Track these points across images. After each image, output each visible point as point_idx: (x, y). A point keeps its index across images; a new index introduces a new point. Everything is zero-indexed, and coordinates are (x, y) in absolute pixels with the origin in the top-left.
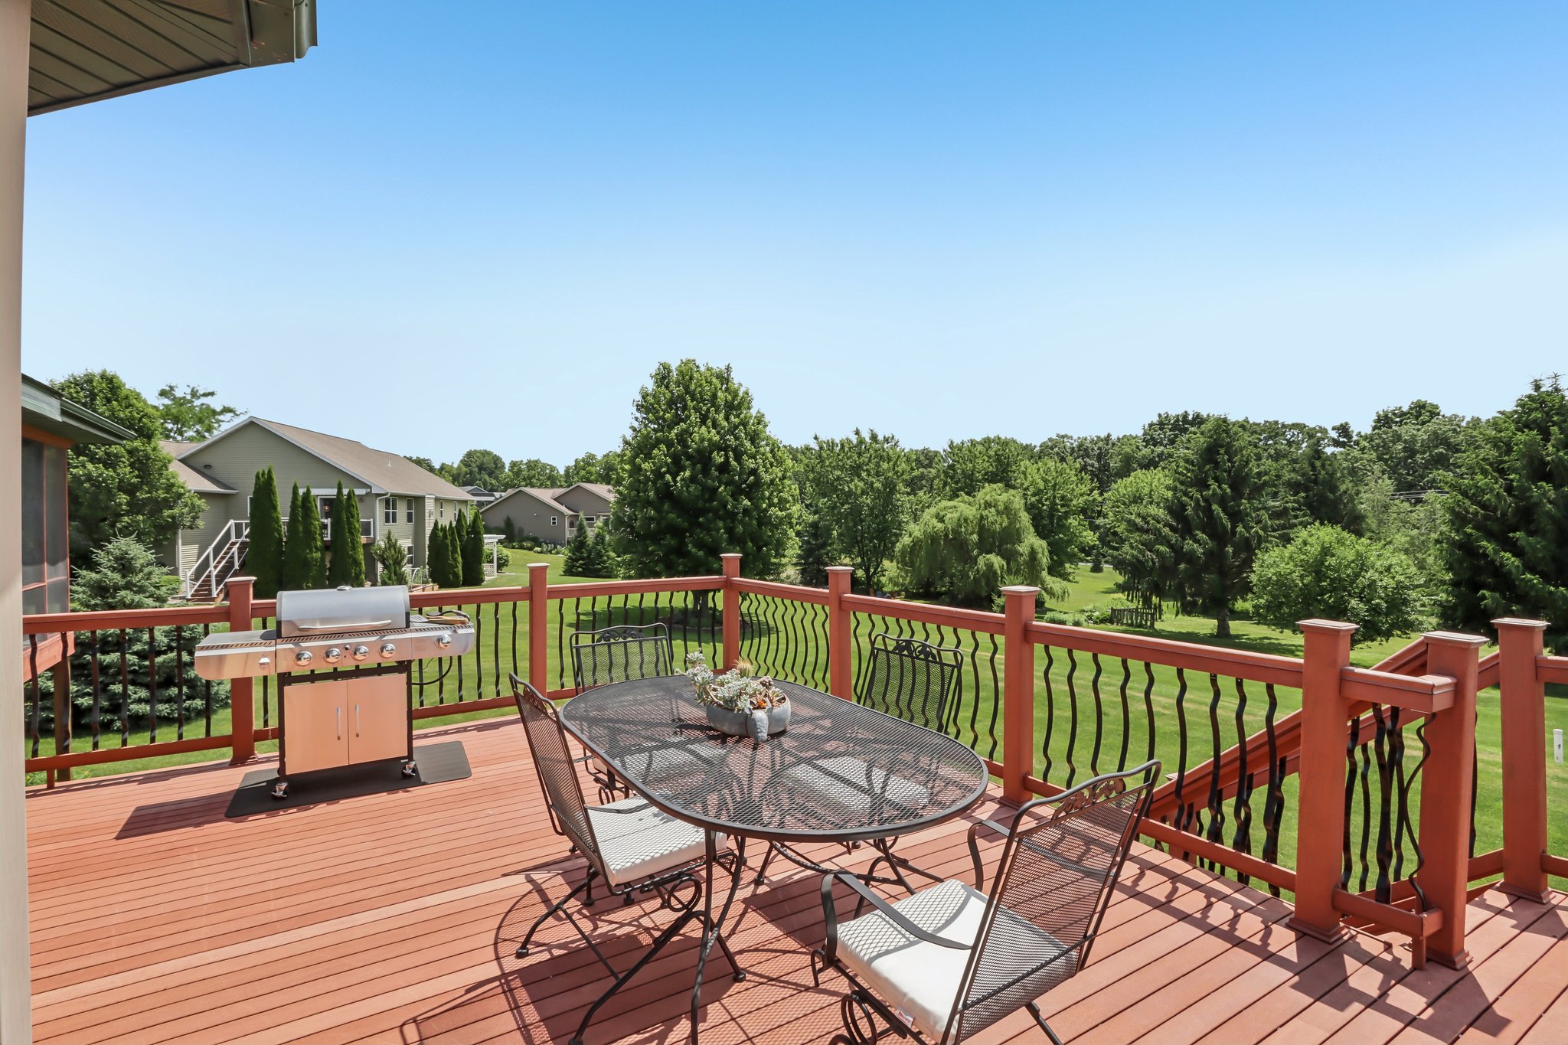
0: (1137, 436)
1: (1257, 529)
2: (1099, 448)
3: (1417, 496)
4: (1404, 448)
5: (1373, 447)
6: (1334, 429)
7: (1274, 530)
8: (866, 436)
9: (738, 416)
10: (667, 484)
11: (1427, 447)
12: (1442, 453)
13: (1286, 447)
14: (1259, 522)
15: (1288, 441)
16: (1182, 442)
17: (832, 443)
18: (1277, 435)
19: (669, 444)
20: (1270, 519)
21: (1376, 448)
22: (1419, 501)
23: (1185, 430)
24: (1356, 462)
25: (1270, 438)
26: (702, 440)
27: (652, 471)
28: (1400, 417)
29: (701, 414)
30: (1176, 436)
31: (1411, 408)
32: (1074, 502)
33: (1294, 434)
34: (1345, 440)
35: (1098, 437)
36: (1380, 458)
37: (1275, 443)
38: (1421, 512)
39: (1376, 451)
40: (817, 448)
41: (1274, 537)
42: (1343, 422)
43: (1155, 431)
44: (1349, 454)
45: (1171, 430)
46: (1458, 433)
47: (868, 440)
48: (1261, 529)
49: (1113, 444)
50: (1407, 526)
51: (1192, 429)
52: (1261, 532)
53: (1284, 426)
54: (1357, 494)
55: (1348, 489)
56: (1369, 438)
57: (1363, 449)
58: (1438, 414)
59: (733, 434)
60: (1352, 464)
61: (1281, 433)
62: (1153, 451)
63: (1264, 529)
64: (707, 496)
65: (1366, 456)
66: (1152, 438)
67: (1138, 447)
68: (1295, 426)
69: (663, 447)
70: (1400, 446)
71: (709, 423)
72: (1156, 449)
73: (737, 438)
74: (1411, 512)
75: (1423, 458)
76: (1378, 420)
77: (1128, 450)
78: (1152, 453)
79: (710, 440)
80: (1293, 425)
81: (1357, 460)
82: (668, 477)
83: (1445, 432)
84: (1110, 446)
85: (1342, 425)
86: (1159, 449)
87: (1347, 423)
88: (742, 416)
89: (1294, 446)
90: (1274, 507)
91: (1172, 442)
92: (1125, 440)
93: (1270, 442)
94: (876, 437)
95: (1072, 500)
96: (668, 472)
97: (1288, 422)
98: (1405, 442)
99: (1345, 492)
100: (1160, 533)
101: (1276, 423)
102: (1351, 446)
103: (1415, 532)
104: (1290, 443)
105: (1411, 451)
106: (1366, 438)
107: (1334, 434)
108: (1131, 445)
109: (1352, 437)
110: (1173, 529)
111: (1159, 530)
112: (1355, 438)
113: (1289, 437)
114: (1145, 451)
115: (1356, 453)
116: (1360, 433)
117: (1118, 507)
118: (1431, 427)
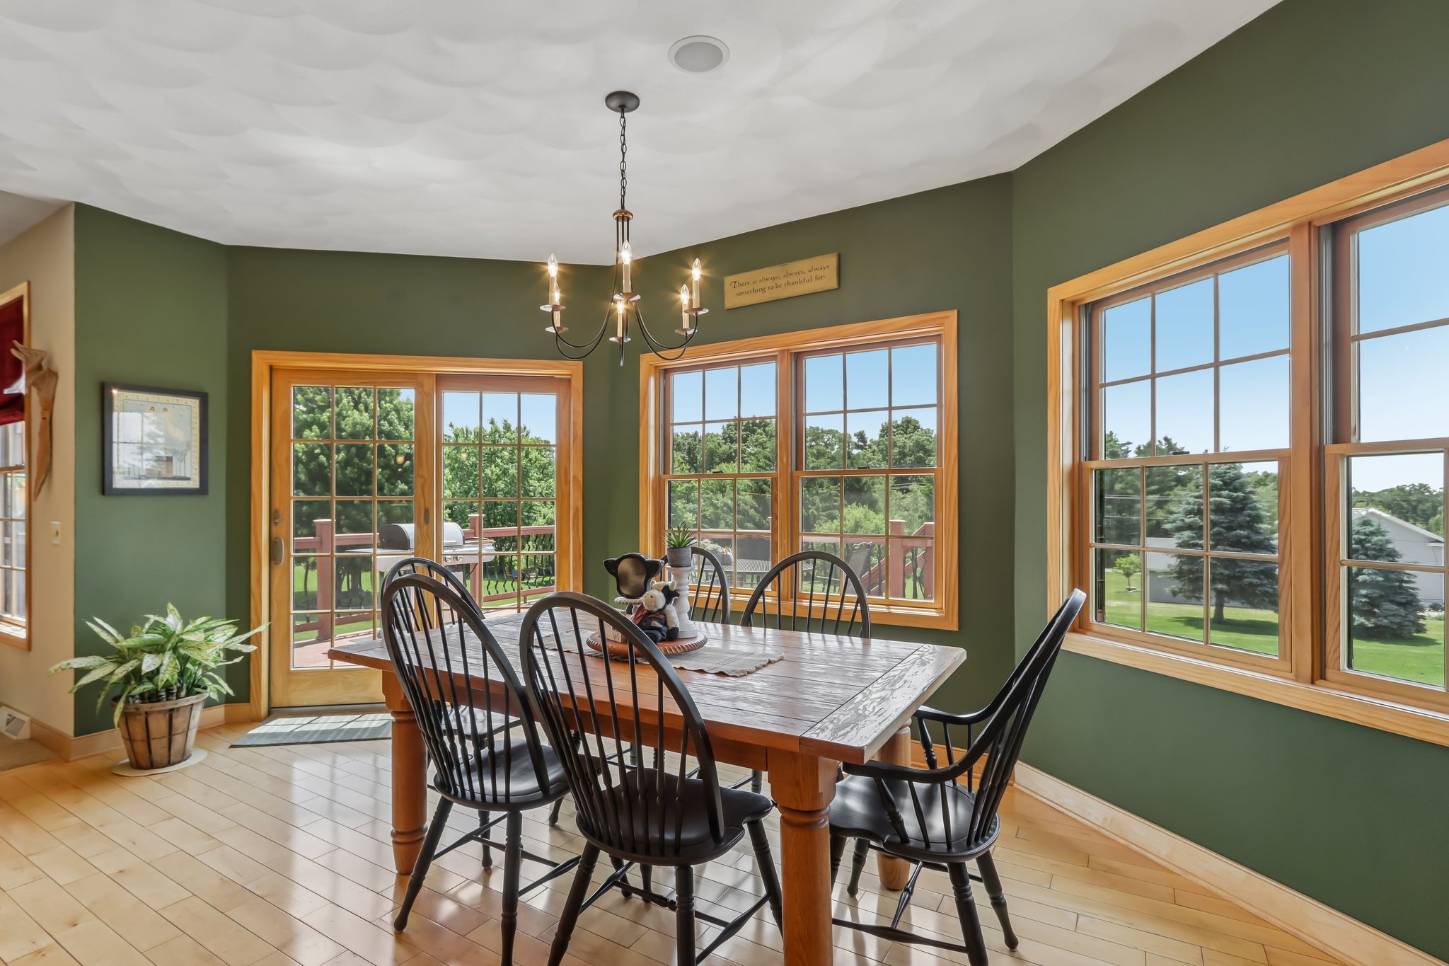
0: (717, 435)
1: (812, 510)
2: (689, 444)
3: (906, 487)
4: (899, 451)
5: (880, 450)
6: (855, 435)
7: (823, 511)
8: (500, 426)
9: (391, 402)
10: (321, 465)
11: (912, 452)
12: (921, 456)
13: (824, 448)
14: (813, 505)
15: (825, 443)
16: (752, 441)
17: (467, 430)
18: (818, 438)
19: (322, 427)
20: (821, 502)
21: (881, 451)
22: (908, 491)
23: (754, 432)
24: (870, 461)
25: (814, 440)
26: (355, 425)
27: (304, 452)
28: (896, 428)
29: (353, 398)
30: (748, 436)
31: (903, 422)
32: (679, 489)
33: (829, 438)
34: (862, 444)
35: (688, 434)
36: (884, 459)
37: (817, 445)
38: (909, 497)
39: (882, 453)
40: (453, 436)
41: (823, 516)
42: (861, 430)
43: (732, 431)
44: (865, 455)
45: (743, 431)
46: (931, 442)
47: (502, 430)
48: (816, 510)
49: (700, 441)
50: (901, 508)
51: (759, 431)
52: (815, 512)
53: (823, 432)
54: (873, 485)
55: (867, 481)
56: (878, 444)
57: (874, 452)
58: (919, 428)
59: (385, 419)
60: (867, 462)
61: (820, 437)
62: (730, 448)
63: (817, 509)
64: (363, 478)
65: (875, 457)
66: (730, 437)
67: (719, 444)
68: (830, 432)
69: (315, 428)
70: (896, 450)
71: (361, 407)
72: (733, 446)
73: (391, 424)
74: (903, 498)
75: (910, 460)
76: (883, 430)
77: (712, 446)
78: (730, 449)
79: (363, 425)
80: (829, 431)
81: (870, 460)
82: (323, 458)
83: (923, 441)
84: (697, 442)
85: (860, 432)
86: (735, 446)
87: (863, 432)
88: (395, 402)
89: (830, 447)
90: (823, 493)
91: (745, 441)
92: (709, 437)
93: (813, 444)
94: (509, 427)
95: (677, 487)
96: (322, 453)
97: (826, 428)
98: (900, 447)
99: (866, 483)
100: (748, 513)
101: (818, 428)
102: (866, 449)
103: (906, 513)
104: (827, 445)
105: (903, 455)
106: (874, 443)
107: (855, 439)
108: (714, 442)
109: (866, 442)
110: (757, 510)
111: (747, 511)
112: (868, 443)
113: (826, 440)
114: (725, 447)
115: (870, 455)
116: (872, 439)
117: (708, 494)
118: (915, 436)
